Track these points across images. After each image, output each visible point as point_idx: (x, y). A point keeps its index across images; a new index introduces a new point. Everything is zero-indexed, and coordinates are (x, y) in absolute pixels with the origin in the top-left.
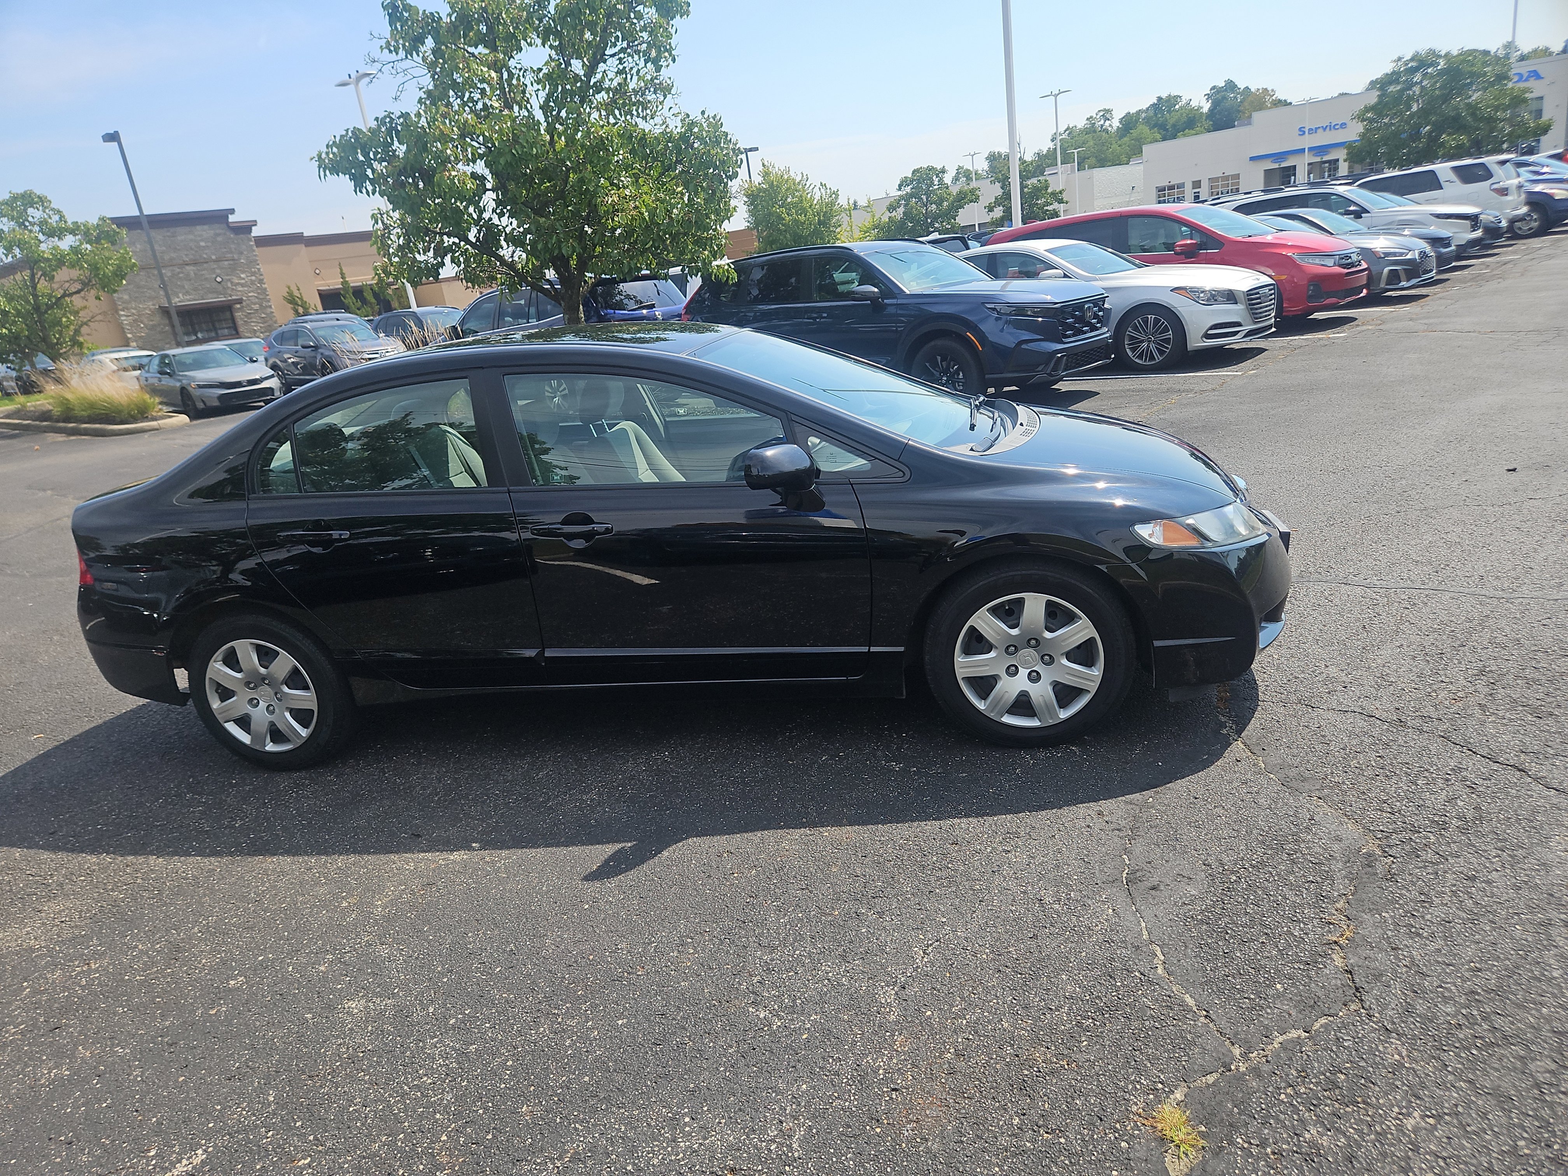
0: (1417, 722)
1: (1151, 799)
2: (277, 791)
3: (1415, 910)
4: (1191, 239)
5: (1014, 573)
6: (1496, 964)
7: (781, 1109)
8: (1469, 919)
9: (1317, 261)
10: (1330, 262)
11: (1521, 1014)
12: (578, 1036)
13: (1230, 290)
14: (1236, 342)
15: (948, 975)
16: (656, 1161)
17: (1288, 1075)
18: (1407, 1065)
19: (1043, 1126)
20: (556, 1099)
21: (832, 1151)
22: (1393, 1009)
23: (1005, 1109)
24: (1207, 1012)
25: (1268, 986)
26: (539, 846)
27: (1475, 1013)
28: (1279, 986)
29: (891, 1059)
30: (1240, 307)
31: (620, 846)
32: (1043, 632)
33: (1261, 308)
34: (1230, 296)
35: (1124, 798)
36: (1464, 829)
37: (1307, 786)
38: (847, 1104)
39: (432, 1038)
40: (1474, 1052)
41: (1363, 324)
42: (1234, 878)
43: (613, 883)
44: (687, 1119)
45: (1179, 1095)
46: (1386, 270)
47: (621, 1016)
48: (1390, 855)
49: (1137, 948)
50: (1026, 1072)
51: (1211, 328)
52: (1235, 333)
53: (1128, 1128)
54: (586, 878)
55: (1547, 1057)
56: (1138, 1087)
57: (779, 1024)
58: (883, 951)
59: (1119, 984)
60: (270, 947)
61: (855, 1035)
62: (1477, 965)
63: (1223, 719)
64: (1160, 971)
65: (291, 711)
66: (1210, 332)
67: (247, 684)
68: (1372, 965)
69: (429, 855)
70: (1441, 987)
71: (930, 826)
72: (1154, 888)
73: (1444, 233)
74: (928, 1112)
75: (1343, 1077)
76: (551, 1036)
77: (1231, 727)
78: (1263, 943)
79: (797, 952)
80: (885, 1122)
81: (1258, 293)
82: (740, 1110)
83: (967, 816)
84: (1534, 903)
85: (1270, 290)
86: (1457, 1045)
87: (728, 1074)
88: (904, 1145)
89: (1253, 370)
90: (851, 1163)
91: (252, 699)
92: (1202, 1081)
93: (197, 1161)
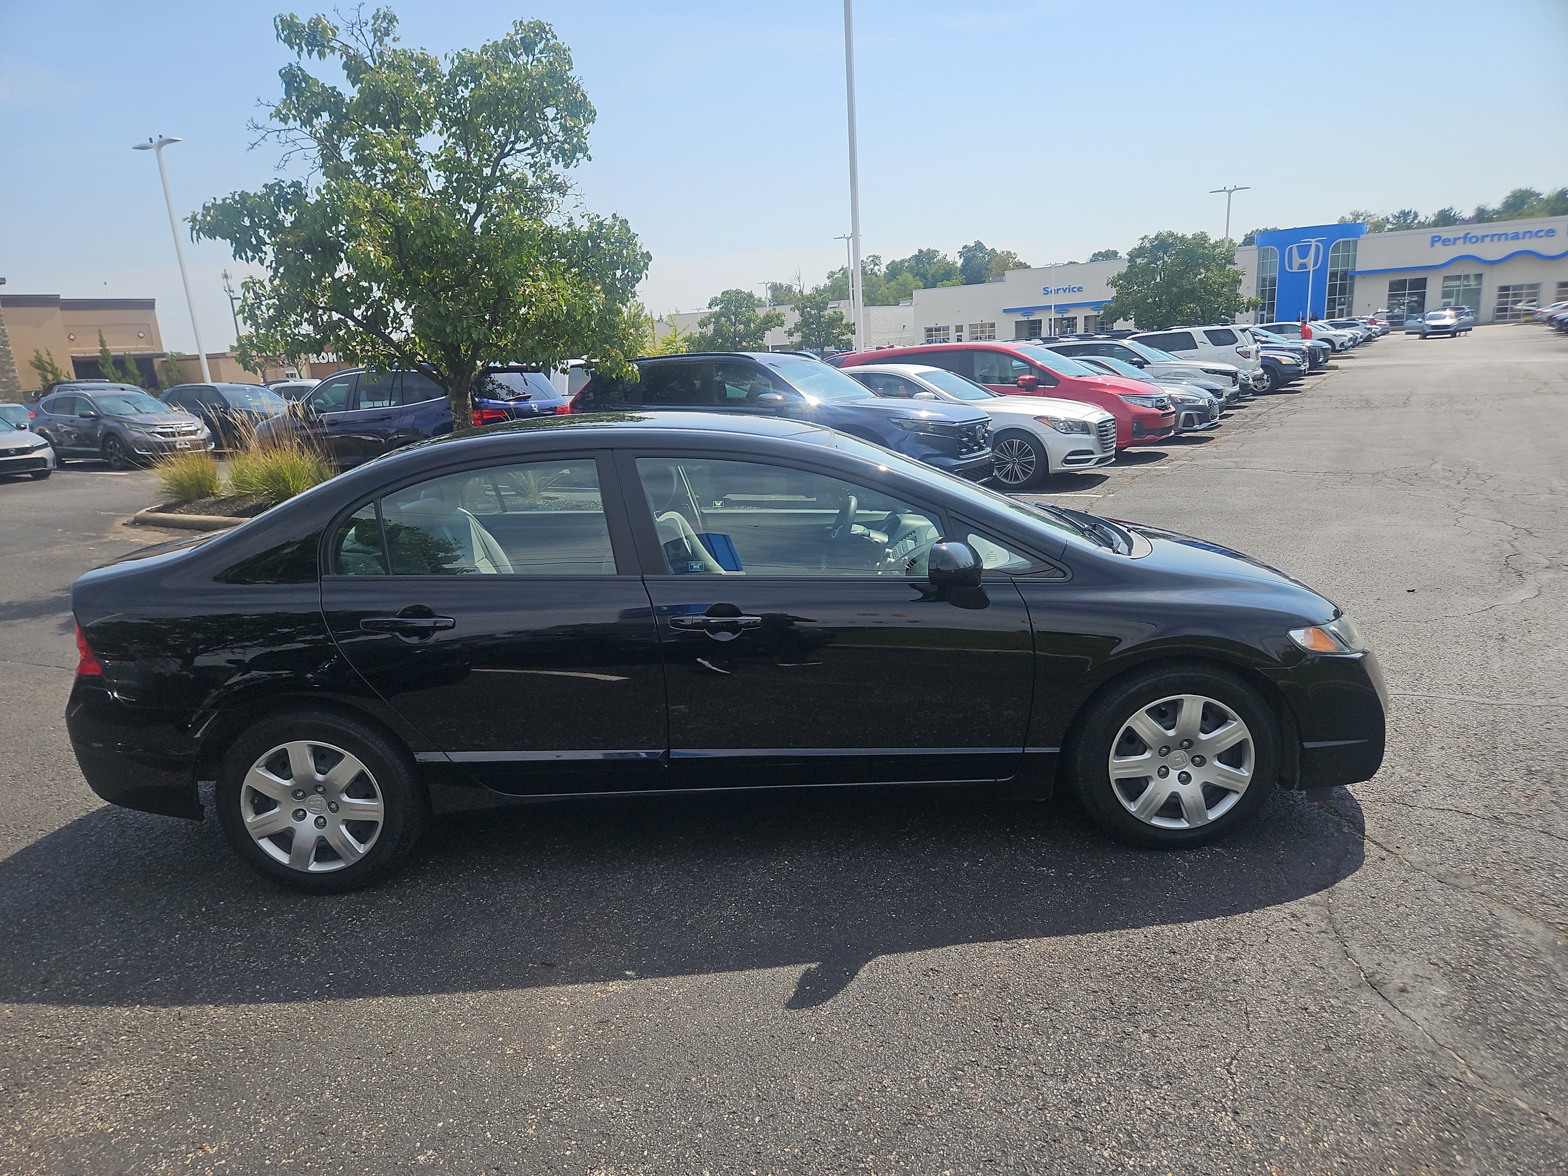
1: (1331, 900)
2: (331, 919)
4: (1031, 375)
5: (1174, 675)
9: (1138, 402)
10: (1149, 404)
13: (1084, 422)
14: (1089, 468)
30: (1092, 437)
31: (803, 967)
32: (1198, 734)
33: (1107, 439)
34: (1084, 427)
35: (1304, 900)
41: (1176, 459)
46: (1183, 414)
51: (1070, 454)
52: (1089, 460)
54: (790, 1007)
60: (443, 1110)
65: (349, 824)
66: (1069, 458)
67: (294, 794)
72: (1402, 990)
73: (1218, 386)
81: (1105, 426)
85: (1113, 424)
89: (1109, 493)
91: (297, 811)
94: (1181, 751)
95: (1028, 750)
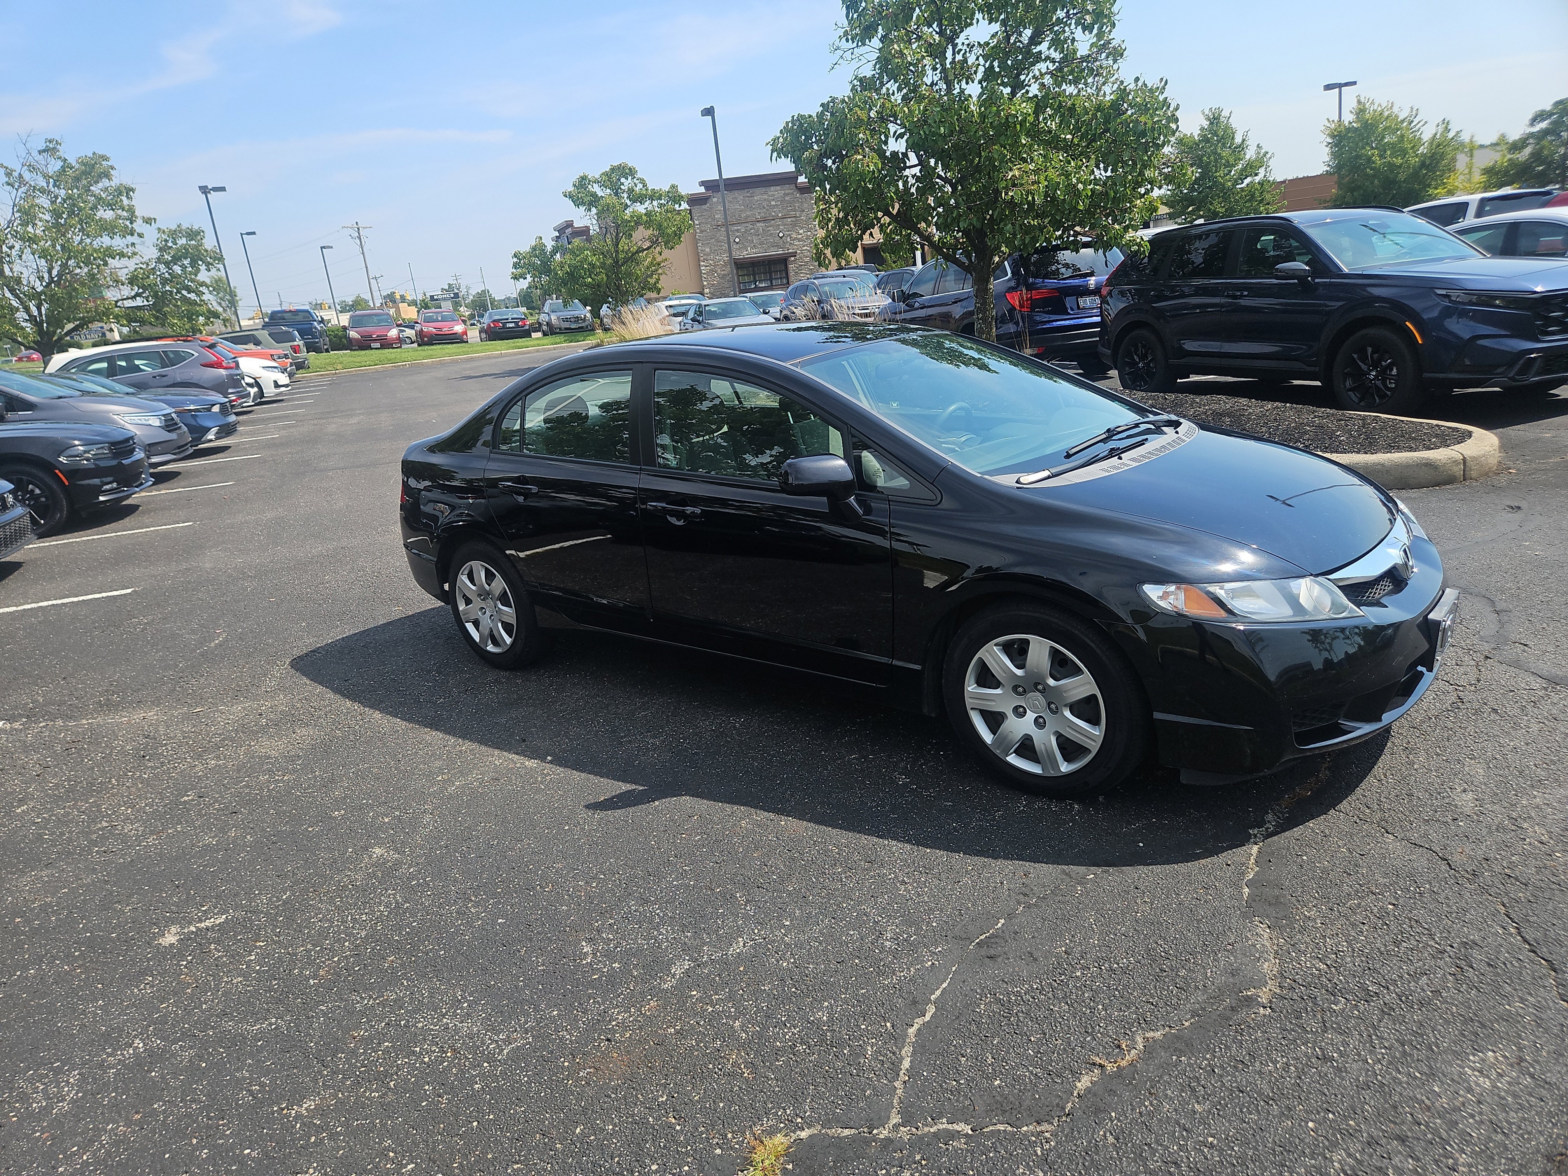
0: (1490, 880)
1: (1091, 876)
3: (1222, 1067)
6: (1237, 1149)
7: (525, 1022)
8: (1267, 1096)
15: (741, 969)
16: (420, 1025)
17: (911, 1160)
19: (678, 1112)
20: (413, 959)
21: (523, 1065)
23: (666, 1088)
24: (909, 1078)
25: (987, 1078)
28: (997, 1082)
29: (630, 1016)
31: (634, 787)
32: (1048, 678)
35: (1065, 867)
37: (1271, 910)
38: (568, 1036)
42: (1079, 974)
43: (598, 815)
44: (465, 1005)
45: (804, 1134)
48: (1270, 1007)
49: (915, 1003)
50: (711, 1067)
53: (736, 1142)
54: (587, 807)
56: (780, 1113)
57: (589, 961)
58: (715, 932)
59: (863, 1027)
61: (627, 989)
62: (1215, 1142)
63: (1269, 817)
64: (911, 1030)
65: (503, 623)
68: (1108, 1099)
69: (517, 757)
71: (867, 841)
72: (992, 957)
74: (611, 1066)
77: (1266, 829)
78: (1031, 1040)
79: (657, 911)
80: (578, 1060)
83: (908, 841)
87: (521, 983)
88: (571, 1082)
90: (526, 1078)
91: (482, 608)
92: (836, 1131)
93: (217, 922)
94: (1038, 694)
95: (895, 662)
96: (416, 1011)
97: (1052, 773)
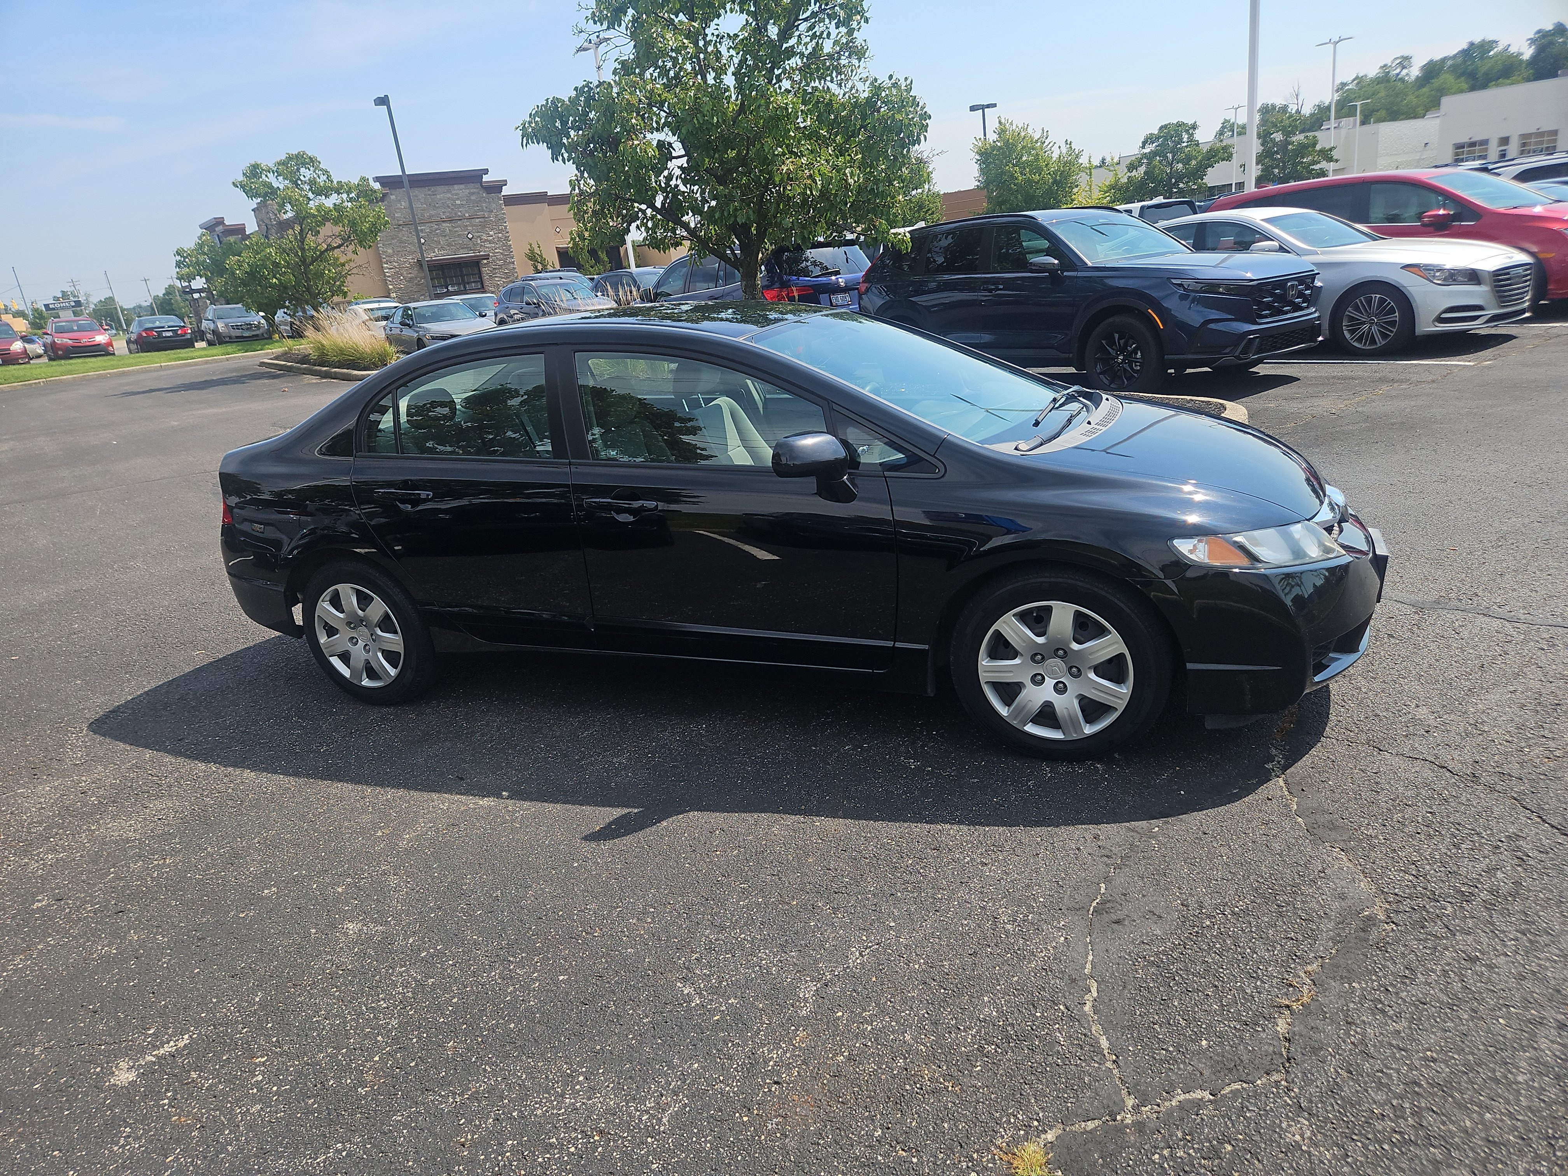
0: (1491, 780)
1: (1157, 829)
3: (1392, 985)
4: (1443, 209)
5: (1042, 580)
6: (1456, 1057)
7: (666, 1083)
8: (1448, 1003)
11: (1458, 1114)
12: (521, 985)
13: (1473, 270)
14: (1478, 328)
15: (874, 979)
16: (539, 1112)
17: (1171, 1136)
18: (1304, 1148)
19: (902, 1142)
20: (480, 1040)
21: (695, 1131)
22: (1317, 1087)
23: (873, 1120)
24: (1117, 1057)
25: (1192, 1041)
26: (558, 802)
27: (1407, 1105)
28: (1204, 1043)
29: (785, 1053)
30: (1484, 288)
31: (627, 811)
32: (1071, 643)
33: (1511, 290)
34: (1473, 276)
35: (1128, 824)
36: (1491, 904)
37: (1333, 835)
38: (727, 1089)
39: (401, 967)
40: (1386, 1147)
42: (1208, 923)
43: (606, 846)
44: (581, 1078)
45: (1050, 1136)
47: (565, 972)
48: (1393, 922)
49: (1074, 981)
50: (908, 1087)
51: (1447, 311)
52: (1474, 318)
53: (984, 1160)
54: (586, 838)
55: (1466, 1166)
56: (1012, 1121)
57: (698, 1002)
58: (822, 946)
59: (1038, 1014)
60: (307, 864)
61: (762, 1024)
62: (1434, 1055)
63: (1274, 751)
64: (1087, 1008)
65: (383, 652)
66: (1446, 315)
67: (349, 624)
68: (1316, 1036)
69: (463, 798)
70: (1382, 1072)
71: (919, 829)
72: (1117, 922)
74: (798, 1110)
75: (1229, 1148)
76: (499, 981)
77: (1279, 762)
78: (1208, 995)
79: (743, 936)
80: (755, 1112)
81: (1510, 273)
82: (631, 1077)
83: (960, 823)
84: (1533, 997)
85: (1527, 269)
86: (1370, 1136)
87: (634, 1042)
88: (763, 1137)
89: (1489, 360)
90: (708, 1145)
91: (353, 638)
92: (1080, 1126)
93: (181, 1044)
94: (1058, 660)
95: (898, 645)
96: (524, 1098)
97: (1075, 736)
